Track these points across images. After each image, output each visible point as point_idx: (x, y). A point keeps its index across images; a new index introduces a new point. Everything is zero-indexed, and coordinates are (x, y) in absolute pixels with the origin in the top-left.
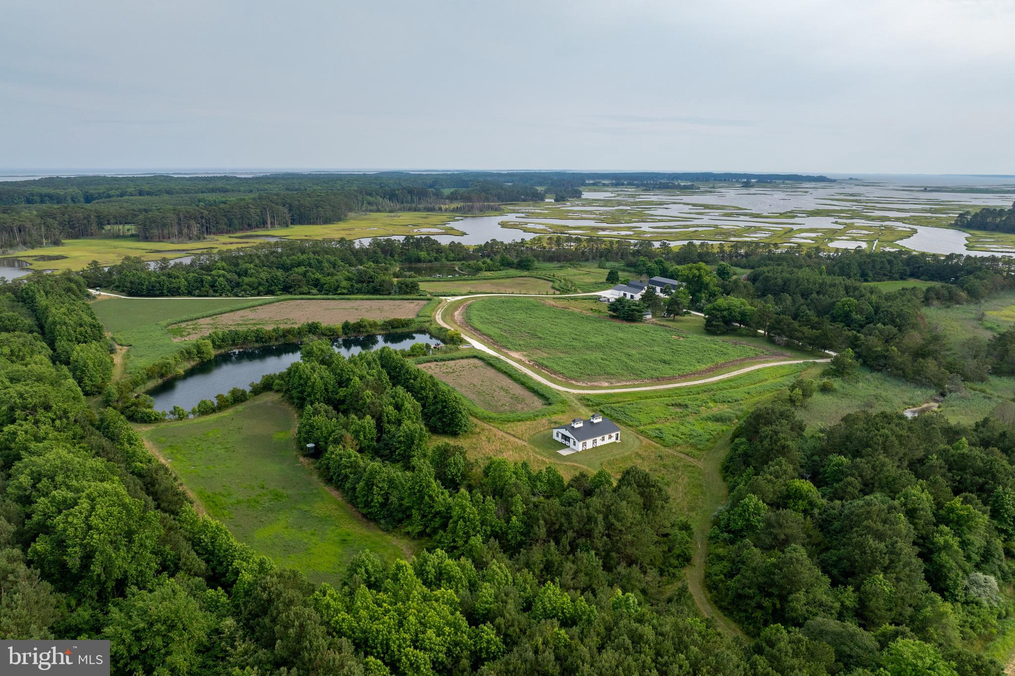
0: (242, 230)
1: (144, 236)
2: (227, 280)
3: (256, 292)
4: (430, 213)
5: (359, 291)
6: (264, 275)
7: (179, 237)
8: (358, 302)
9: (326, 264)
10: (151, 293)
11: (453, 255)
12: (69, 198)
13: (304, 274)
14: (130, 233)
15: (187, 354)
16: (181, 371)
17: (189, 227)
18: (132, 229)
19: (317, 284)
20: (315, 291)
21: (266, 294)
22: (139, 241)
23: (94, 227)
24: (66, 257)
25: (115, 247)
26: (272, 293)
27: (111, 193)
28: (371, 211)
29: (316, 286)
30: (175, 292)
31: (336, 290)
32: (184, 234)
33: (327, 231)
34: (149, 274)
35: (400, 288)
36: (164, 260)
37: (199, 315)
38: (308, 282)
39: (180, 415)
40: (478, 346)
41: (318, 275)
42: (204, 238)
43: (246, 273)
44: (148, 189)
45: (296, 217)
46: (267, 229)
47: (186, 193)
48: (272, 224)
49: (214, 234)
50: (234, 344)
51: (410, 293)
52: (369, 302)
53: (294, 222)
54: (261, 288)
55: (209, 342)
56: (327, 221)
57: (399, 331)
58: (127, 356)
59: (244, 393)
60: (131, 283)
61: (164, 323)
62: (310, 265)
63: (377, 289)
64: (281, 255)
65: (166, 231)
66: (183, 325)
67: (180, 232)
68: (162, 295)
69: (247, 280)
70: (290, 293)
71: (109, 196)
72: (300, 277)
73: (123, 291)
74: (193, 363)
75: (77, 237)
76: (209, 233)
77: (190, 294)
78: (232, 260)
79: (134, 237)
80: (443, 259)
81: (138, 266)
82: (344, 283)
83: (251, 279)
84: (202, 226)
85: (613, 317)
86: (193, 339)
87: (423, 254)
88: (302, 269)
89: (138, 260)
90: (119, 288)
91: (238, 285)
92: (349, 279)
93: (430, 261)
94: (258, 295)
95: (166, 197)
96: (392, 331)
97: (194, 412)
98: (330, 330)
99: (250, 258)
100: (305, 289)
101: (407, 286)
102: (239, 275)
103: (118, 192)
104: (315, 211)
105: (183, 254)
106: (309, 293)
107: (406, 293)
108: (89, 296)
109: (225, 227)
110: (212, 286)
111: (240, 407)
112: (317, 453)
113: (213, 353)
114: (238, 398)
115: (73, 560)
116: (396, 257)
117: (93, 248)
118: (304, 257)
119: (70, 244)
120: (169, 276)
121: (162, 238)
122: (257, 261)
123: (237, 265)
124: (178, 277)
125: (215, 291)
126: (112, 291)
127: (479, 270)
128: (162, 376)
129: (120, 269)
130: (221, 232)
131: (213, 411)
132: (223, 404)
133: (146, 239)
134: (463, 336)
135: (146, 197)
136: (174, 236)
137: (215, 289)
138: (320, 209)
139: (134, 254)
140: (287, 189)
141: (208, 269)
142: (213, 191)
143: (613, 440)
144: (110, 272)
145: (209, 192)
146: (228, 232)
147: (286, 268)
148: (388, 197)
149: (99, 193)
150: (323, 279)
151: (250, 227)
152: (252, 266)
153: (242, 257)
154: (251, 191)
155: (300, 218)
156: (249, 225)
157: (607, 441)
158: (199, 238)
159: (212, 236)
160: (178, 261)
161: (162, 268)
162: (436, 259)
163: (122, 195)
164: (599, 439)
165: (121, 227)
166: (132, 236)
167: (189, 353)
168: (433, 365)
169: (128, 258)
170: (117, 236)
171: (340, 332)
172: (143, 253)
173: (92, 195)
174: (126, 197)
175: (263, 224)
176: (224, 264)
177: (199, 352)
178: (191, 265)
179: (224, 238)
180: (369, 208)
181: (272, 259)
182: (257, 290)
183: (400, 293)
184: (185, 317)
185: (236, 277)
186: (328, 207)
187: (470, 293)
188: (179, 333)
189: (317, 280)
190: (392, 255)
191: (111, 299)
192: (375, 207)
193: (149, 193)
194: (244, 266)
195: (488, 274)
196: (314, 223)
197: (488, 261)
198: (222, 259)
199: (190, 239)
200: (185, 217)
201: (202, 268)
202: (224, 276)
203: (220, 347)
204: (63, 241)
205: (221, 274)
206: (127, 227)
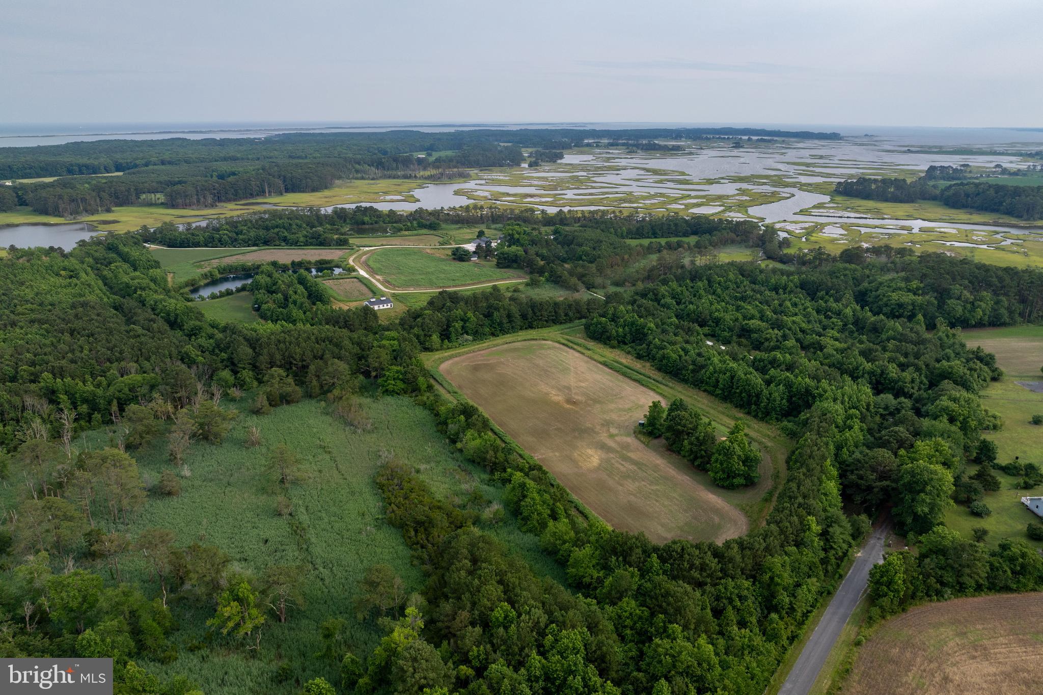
0: (246, 198)
1: (171, 204)
2: (229, 237)
3: (247, 245)
4: (405, 180)
5: (311, 244)
6: (252, 234)
7: (198, 205)
8: (308, 251)
9: (294, 227)
10: (182, 245)
11: (388, 219)
12: (102, 168)
13: (277, 234)
14: (160, 201)
15: (205, 276)
16: (202, 283)
17: (204, 198)
18: (160, 197)
19: (285, 240)
20: (283, 244)
21: (254, 246)
22: (168, 208)
23: (133, 197)
24: (119, 222)
25: (151, 214)
26: (257, 245)
27: (138, 162)
28: (357, 179)
29: (284, 241)
30: (197, 245)
31: (297, 243)
32: (200, 203)
33: (312, 198)
34: (180, 233)
35: (337, 242)
36: (189, 224)
37: (211, 258)
38: (279, 239)
39: (203, 299)
40: (363, 273)
41: (286, 234)
42: (216, 206)
43: (241, 232)
44: (169, 159)
45: (289, 186)
46: (265, 197)
47: (202, 162)
48: (270, 192)
49: (224, 202)
50: (230, 272)
51: (343, 245)
52: (315, 251)
53: (287, 191)
54: (250, 242)
55: (216, 270)
56: (314, 190)
57: (324, 266)
58: (174, 278)
59: (232, 290)
60: (170, 239)
61: (191, 262)
62: (284, 227)
63: (321, 242)
64: (267, 219)
65: (188, 201)
66: (203, 263)
67: (198, 201)
68: (189, 247)
69: (241, 237)
70: (268, 245)
71: (136, 166)
72: (274, 235)
73: (165, 244)
74: (208, 281)
75: (121, 205)
76: (220, 200)
77: (206, 246)
78: (233, 224)
79: (164, 205)
80: (381, 223)
81: (173, 228)
82: (302, 239)
83: (244, 237)
84: (215, 196)
85: (454, 259)
86: (206, 270)
87: (366, 219)
88: (276, 230)
89: (171, 224)
90: (162, 243)
91: (236, 240)
92: (306, 236)
93: (372, 224)
94: (248, 246)
95: (185, 167)
96: (320, 266)
97: (208, 298)
98: (284, 265)
99: (245, 222)
100: (277, 243)
101: (341, 241)
102: (237, 234)
103: (143, 162)
104: (304, 181)
105: (201, 218)
106: (280, 245)
107: (340, 245)
108: (144, 247)
109: (232, 197)
110: (220, 241)
111: (230, 297)
112: (258, 310)
113: (219, 276)
114: (229, 293)
115: (172, 319)
116: (348, 221)
117: (136, 214)
118: (280, 222)
119: (120, 211)
120: (193, 234)
121: (185, 206)
122: (249, 225)
123: (236, 227)
124: (198, 235)
125: (222, 244)
126: (157, 245)
127: (401, 230)
128: (193, 285)
129: (160, 230)
130: (229, 200)
131: (218, 297)
132: (222, 295)
133: (173, 206)
134: (356, 267)
135: (168, 167)
136: (194, 204)
137: (221, 243)
138: (308, 180)
139: (168, 219)
140: (290, 157)
141: (217, 230)
142: (225, 159)
143: (389, 307)
144: (155, 232)
145: (222, 161)
146: (235, 200)
147: (267, 229)
148: (375, 164)
149: (127, 163)
150: (289, 236)
151: (252, 196)
152: (245, 228)
153: (240, 222)
154: (258, 159)
155: (293, 187)
156: (251, 194)
157: (385, 307)
158: (213, 206)
159: (222, 204)
160: (198, 224)
161: (188, 230)
162: (376, 223)
163: (146, 165)
164: (381, 306)
165: (153, 195)
166: (162, 204)
167: (206, 275)
168: (330, 281)
169: (165, 223)
170: (150, 204)
171: (290, 266)
172: (172, 218)
173: (121, 164)
174: (151, 167)
175: (262, 193)
176: (228, 227)
177: (211, 275)
178: (207, 227)
179: (231, 206)
180: (356, 175)
181: (260, 223)
182: (247, 243)
183: (337, 245)
184: (204, 259)
185: (235, 235)
186: (315, 178)
187: (382, 245)
188: (201, 267)
189: (286, 237)
190: (345, 221)
191: (158, 249)
192: (359, 175)
193: (170, 163)
194: (240, 228)
195: (407, 233)
196: (304, 192)
197: (409, 224)
198: (227, 223)
199: (206, 206)
200: (202, 190)
201: (213, 230)
202: (227, 234)
203: (222, 273)
204: (113, 209)
205: (225, 234)
206: (158, 195)
